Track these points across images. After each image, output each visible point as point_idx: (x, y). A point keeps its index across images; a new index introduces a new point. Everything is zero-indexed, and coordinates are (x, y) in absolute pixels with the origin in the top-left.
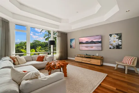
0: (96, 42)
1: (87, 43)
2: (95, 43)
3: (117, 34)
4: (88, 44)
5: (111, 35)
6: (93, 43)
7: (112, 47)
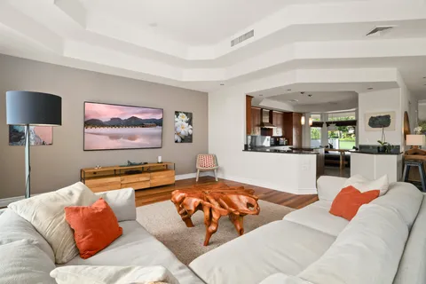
0: (147, 121)
1: (115, 123)
2: (143, 126)
3: (187, 114)
4: (118, 126)
5: (177, 113)
6: (135, 126)
7: (179, 140)
